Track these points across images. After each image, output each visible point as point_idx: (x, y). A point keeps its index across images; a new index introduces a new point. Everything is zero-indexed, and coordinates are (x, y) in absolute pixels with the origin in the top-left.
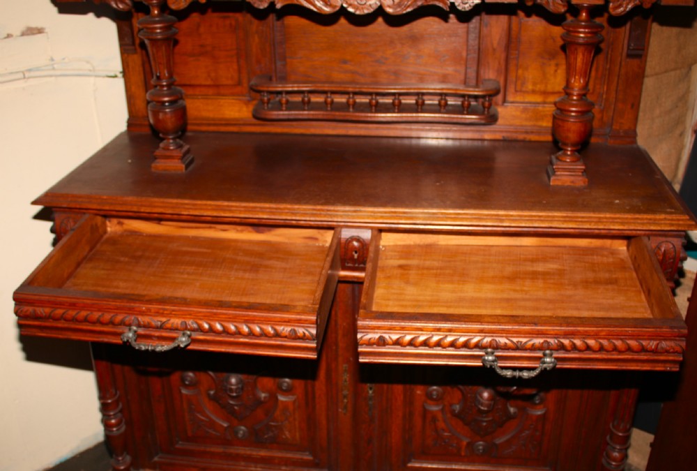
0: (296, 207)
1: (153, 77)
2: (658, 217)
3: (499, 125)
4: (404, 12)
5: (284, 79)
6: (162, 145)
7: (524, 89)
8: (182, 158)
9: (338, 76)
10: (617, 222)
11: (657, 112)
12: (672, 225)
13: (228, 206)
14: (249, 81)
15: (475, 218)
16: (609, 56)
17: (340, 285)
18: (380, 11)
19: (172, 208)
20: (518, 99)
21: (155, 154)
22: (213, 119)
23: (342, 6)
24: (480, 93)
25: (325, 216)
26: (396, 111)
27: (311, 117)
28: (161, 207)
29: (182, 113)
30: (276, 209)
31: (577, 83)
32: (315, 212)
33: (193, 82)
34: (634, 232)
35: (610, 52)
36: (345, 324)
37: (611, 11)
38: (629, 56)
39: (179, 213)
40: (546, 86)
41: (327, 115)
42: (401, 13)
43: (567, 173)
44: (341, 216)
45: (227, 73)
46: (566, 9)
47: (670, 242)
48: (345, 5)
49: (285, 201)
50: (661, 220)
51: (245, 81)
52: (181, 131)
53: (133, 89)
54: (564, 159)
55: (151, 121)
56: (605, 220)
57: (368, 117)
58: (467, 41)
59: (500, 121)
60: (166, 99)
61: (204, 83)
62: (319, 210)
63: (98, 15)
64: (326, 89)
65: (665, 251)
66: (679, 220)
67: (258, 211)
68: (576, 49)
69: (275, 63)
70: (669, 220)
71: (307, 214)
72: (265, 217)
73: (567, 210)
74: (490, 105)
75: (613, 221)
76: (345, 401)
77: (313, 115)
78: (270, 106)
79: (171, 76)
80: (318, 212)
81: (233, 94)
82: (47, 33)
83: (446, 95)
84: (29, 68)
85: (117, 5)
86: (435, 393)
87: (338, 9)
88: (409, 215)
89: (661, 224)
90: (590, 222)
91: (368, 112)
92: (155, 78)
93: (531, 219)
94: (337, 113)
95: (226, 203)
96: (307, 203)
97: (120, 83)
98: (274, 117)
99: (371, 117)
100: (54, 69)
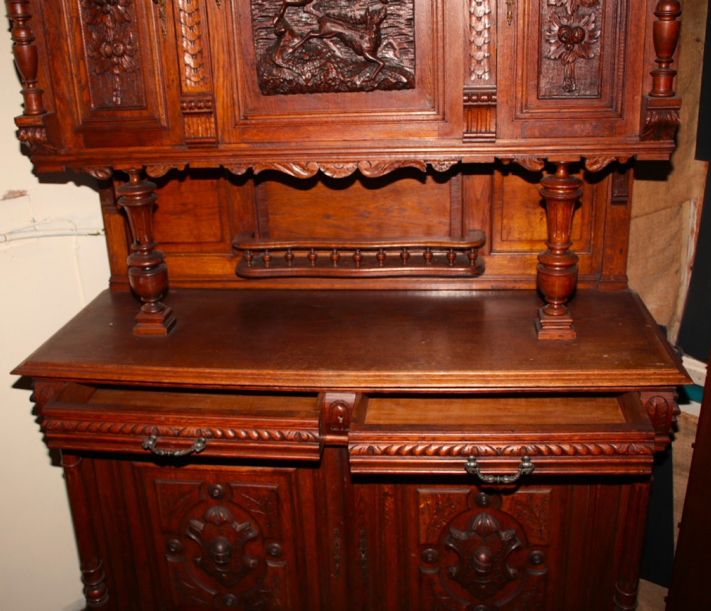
0: (279, 372)
1: (133, 242)
2: (647, 372)
3: (487, 275)
4: (382, 175)
5: (266, 235)
6: (143, 308)
7: (510, 238)
8: (164, 322)
9: (321, 230)
10: (605, 379)
11: (651, 251)
12: (662, 380)
13: (209, 373)
14: (232, 238)
15: (461, 380)
16: (594, 203)
17: (326, 449)
18: (357, 175)
19: (153, 376)
20: (505, 248)
21: (136, 317)
22: (197, 276)
23: (319, 171)
24: (465, 246)
25: (308, 381)
26: (381, 265)
27: (295, 274)
28: (142, 375)
29: (163, 276)
30: (258, 375)
31: (559, 238)
32: (298, 378)
33: (175, 240)
34: (624, 388)
35: (595, 199)
36: (333, 487)
37: (587, 167)
38: (613, 203)
39: (160, 381)
40: (533, 235)
41: (310, 271)
42: (378, 175)
43: (555, 328)
44: (324, 381)
45: (210, 230)
46: (543, 166)
47: (662, 397)
48: (322, 170)
49: (267, 367)
50: (651, 375)
51: (228, 237)
52: (163, 293)
53: (116, 248)
54: (551, 313)
55: (132, 284)
56: (593, 377)
57: (352, 272)
58: (450, 193)
59: (487, 271)
60: (147, 264)
61: (186, 240)
62: (302, 375)
63: (78, 184)
64: (309, 245)
65: (656, 405)
66: (668, 374)
67: (240, 378)
68: (556, 205)
69: (258, 219)
70: (659, 374)
71: (290, 380)
72: (247, 383)
73: (554, 368)
74: (476, 256)
75: (601, 378)
76: (337, 565)
77: (296, 271)
78: (253, 262)
79: (151, 240)
80: (301, 378)
81: (216, 251)
82: (29, 195)
83: (431, 248)
84: (10, 231)
85: (96, 174)
86: (430, 555)
87: (315, 173)
88: (393, 378)
89: (651, 379)
90: (577, 380)
91: (352, 268)
92: (135, 242)
93: (517, 378)
94: (321, 270)
95: (208, 370)
96: (289, 368)
97: (102, 241)
98: (257, 275)
99: (355, 272)
100: (36, 230)
